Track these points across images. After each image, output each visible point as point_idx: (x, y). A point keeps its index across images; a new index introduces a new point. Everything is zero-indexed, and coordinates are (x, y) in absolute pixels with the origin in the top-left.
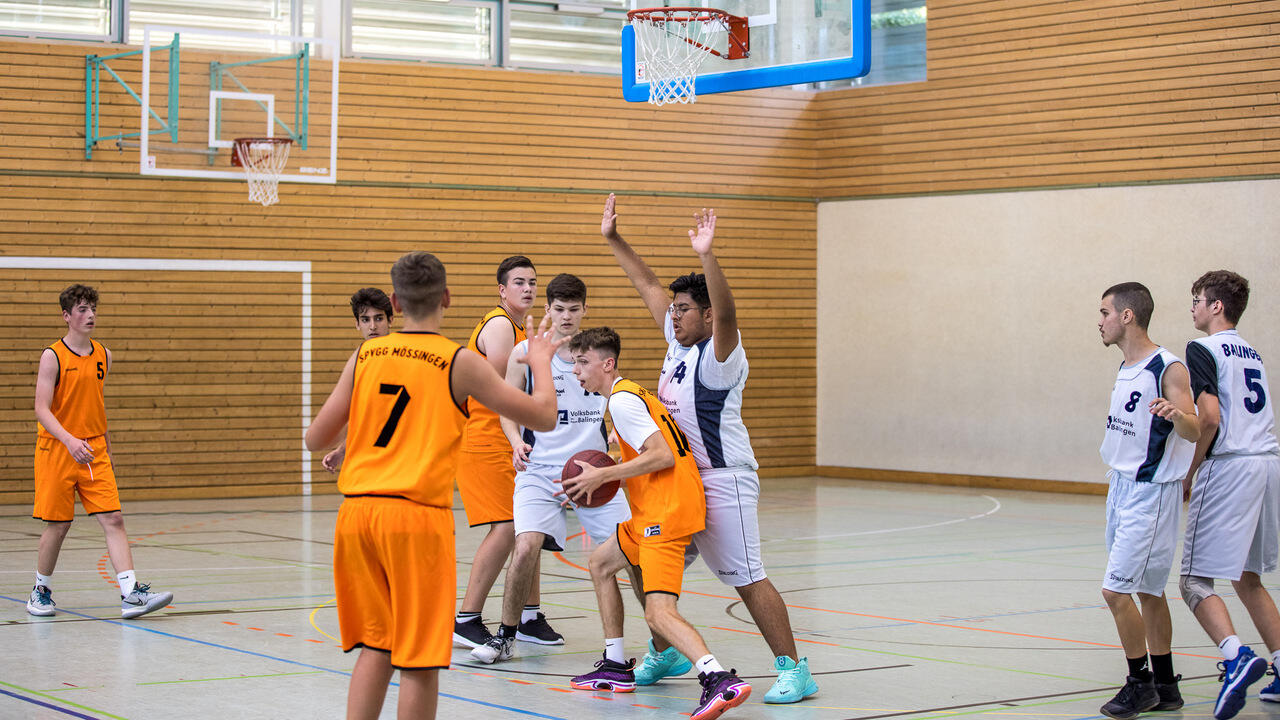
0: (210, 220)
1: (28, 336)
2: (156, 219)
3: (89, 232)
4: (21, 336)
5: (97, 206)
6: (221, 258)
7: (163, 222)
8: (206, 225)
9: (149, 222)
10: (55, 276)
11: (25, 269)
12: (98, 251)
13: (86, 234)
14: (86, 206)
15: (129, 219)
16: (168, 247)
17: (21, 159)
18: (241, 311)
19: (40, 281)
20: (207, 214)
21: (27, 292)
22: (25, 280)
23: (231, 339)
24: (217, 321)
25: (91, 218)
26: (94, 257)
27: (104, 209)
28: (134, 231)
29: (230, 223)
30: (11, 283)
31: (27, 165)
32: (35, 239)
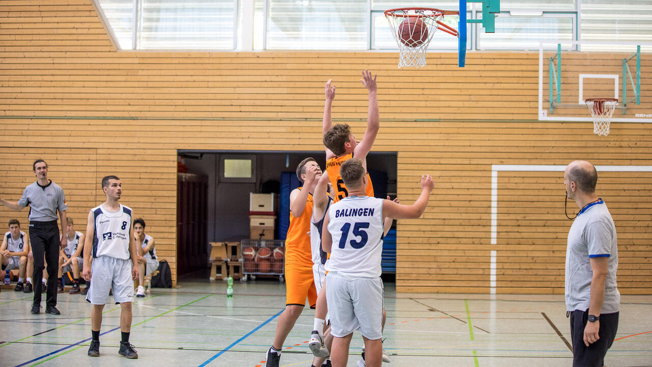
0: (623, 144)
1: (516, 206)
2: (591, 144)
3: (552, 151)
4: (513, 206)
5: (556, 138)
6: (631, 165)
7: (596, 146)
8: (621, 147)
9: (587, 146)
10: (532, 175)
11: (515, 171)
12: (557, 161)
13: (550, 153)
14: (550, 138)
15: (575, 144)
16: (599, 159)
17: (513, 114)
18: (642, 193)
19: (523, 177)
20: (621, 141)
21: (516, 183)
22: (515, 177)
23: (636, 208)
24: (628, 199)
25: (553, 144)
26: (555, 165)
27: (561, 139)
28: (578, 150)
29: (635, 146)
30: (507, 179)
31: (516, 117)
32: (521, 155)
